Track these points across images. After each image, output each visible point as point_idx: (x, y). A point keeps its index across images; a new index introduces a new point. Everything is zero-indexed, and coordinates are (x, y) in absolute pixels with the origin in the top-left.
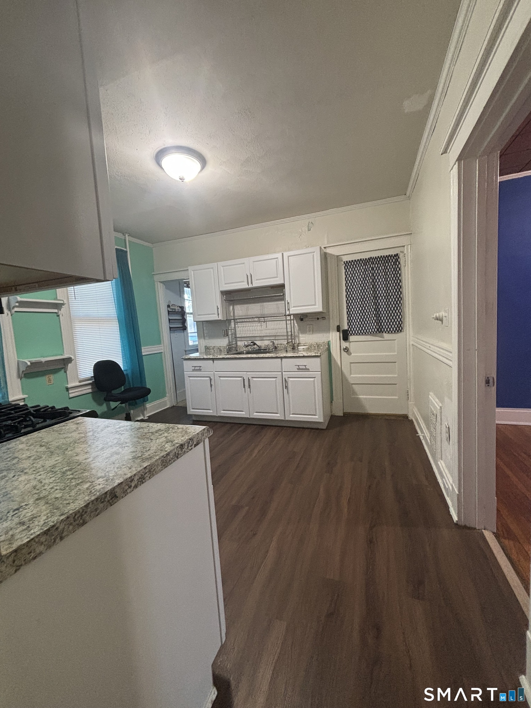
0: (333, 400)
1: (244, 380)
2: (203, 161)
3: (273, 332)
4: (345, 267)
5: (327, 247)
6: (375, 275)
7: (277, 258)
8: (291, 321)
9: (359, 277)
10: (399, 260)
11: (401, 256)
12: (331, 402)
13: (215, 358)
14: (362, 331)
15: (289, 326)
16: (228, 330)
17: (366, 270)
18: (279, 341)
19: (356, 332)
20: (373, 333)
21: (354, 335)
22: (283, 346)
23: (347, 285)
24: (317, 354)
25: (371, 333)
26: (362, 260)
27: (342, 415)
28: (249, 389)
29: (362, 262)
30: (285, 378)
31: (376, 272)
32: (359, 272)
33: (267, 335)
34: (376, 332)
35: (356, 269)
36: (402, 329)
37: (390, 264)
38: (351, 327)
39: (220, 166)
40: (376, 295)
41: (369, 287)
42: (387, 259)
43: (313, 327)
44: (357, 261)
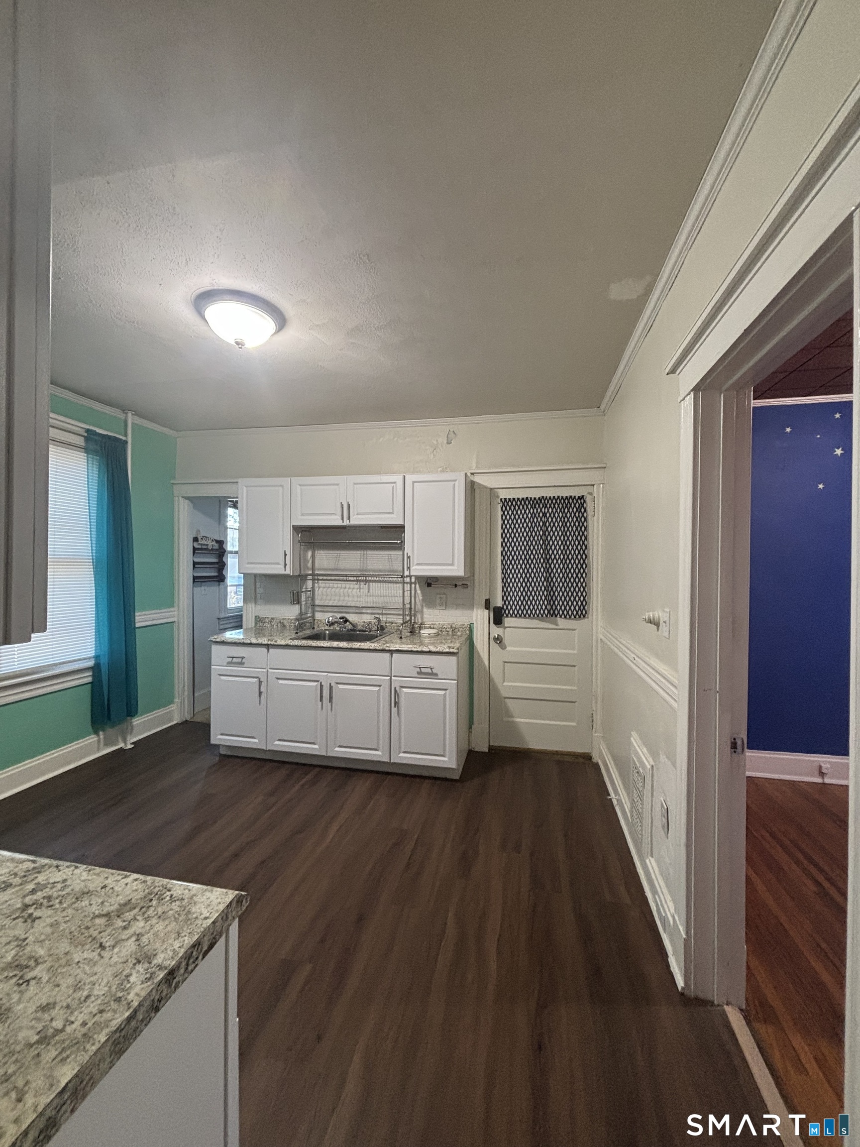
0: (473, 724)
1: (321, 686)
2: (281, 321)
3: (380, 602)
4: (502, 508)
5: (475, 473)
6: (547, 524)
7: (395, 483)
8: (411, 586)
9: (523, 526)
10: (585, 505)
11: (588, 499)
12: (470, 728)
13: (271, 645)
14: (525, 612)
15: (407, 594)
16: (299, 594)
17: (534, 515)
18: (388, 616)
19: (516, 612)
20: (542, 616)
21: (511, 616)
22: (394, 627)
23: (504, 535)
24: (451, 650)
25: (538, 616)
26: (529, 499)
27: (487, 750)
28: (329, 704)
29: (529, 502)
30: (395, 688)
31: (550, 520)
32: (523, 517)
33: (369, 605)
34: (547, 616)
35: (519, 512)
36: (586, 613)
37: (571, 510)
38: (507, 603)
39: (311, 331)
40: (548, 557)
41: (538, 543)
42: (566, 501)
43: (446, 598)
44: (520, 499)
